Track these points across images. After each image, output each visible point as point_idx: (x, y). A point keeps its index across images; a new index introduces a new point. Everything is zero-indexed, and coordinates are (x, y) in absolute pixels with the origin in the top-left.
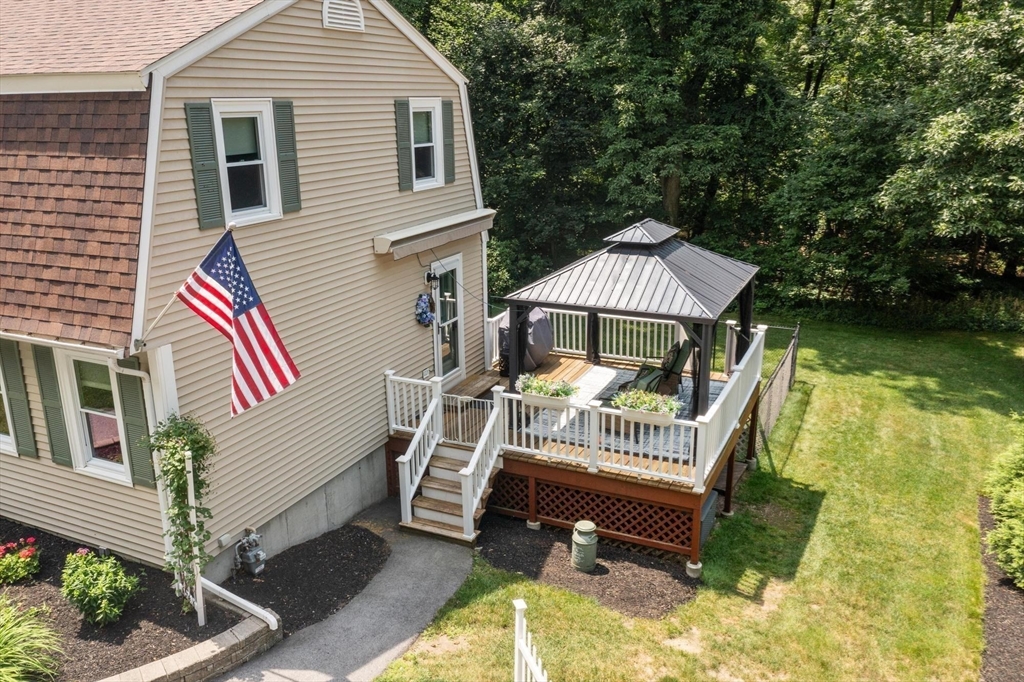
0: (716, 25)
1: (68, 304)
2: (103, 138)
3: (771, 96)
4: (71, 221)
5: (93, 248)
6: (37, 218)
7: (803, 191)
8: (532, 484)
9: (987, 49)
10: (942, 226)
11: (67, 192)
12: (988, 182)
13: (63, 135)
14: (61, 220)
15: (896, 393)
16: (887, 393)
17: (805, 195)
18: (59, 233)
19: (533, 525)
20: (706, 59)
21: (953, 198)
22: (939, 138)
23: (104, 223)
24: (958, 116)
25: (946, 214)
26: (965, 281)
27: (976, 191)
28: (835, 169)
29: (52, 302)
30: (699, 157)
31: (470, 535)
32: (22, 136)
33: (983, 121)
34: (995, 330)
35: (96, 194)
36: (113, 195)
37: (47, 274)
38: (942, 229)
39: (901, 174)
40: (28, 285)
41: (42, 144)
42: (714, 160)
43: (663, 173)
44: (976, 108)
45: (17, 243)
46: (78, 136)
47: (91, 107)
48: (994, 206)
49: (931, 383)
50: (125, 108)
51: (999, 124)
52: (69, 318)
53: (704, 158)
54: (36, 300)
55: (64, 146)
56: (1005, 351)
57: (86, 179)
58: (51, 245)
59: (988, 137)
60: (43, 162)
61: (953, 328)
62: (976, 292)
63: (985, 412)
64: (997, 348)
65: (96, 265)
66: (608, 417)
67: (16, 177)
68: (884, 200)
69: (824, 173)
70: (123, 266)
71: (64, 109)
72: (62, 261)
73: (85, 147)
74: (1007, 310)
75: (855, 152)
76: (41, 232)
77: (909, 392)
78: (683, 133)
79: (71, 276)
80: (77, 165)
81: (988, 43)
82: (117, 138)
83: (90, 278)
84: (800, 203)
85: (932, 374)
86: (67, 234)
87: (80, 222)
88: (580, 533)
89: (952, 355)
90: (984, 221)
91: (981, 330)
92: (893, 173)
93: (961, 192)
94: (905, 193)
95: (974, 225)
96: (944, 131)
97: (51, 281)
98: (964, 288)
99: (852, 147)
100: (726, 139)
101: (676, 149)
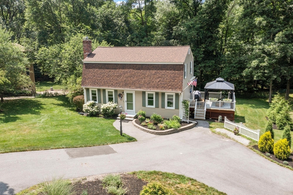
0: (210, 42)
1: (172, 87)
2: (177, 69)
3: (219, 55)
4: (172, 78)
5: (176, 81)
6: (167, 78)
7: (227, 72)
8: (211, 112)
9: (260, 50)
10: (255, 78)
11: (172, 75)
12: (262, 71)
13: (171, 69)
14: (171, 78)
15: (248, 107)
16: (247, 107)
17: (227, 73)
18: (171, 80)
19: (211, 119)
20: (208, 49)
21: (256, 74)
22: (254, 64)
23: (178, 78)
24: (256, 61)
25: (255, 76)
26: (255, 89)
27: (260, 73)
28: (233, 69)
29: (170, 87)
30: (207, 66)
31: (205, 119)
32: (164, 69)
33: (260, 61)
34: (262, 97)
35: (176, 75)
36: (179, 75)
37: (169, 84)
38: (255, 79)
39: (247, 70)
40: (166, 86)
41: (167, 70)
42: (210, 67)
43: (201, 70)
44: (259, 59)
45: (164, 81)
46: (173, 69)
47: (175, 66)
48: (263, 75)
49: (254, 105)
50: (180, 66)
51: (263, 62)
52: (173, 89)
53: (208, 67)
54: (167, 87)
55: (171, 70)
56: (264, 101)
57: (175, 74)
58: (169, 81)
59: (261, 64)
60: (168, 71)
61: (254, 98)
62: (257, 91)
63: (263, 108)
64: (263, 100)
65: (177, 83)
66: (222, 102)
67: (163, 73)
68: (244, 74)
69: (231, 69)
70: (181, 83)
71: (171, 66)
72: (171, 83)
73: (174, 70)
74: (263, 94)
75: (237, 66)
76: (168, 79)
77: (251, 106)
78: (204, 62)
79: (173, 84)
80: (173, 72)
81: (260, 49)
82: (179, 69)
83: (176, 84)
84: (227, 75)
85: (253, 104)
86: (172, 80)
87: (174, 78)
88: (220, 117)
89: (256, 102)
90: (261, 77)
91: (259, 98)
92: (245, 70)
93: (257, 73)
94: (247, 73)
95: (260, 78)
96: (254, 63)
97: (170, 85)
98: (255, 91)
99: (236, 65)
100: (212, 63)
101: (203, 65)
